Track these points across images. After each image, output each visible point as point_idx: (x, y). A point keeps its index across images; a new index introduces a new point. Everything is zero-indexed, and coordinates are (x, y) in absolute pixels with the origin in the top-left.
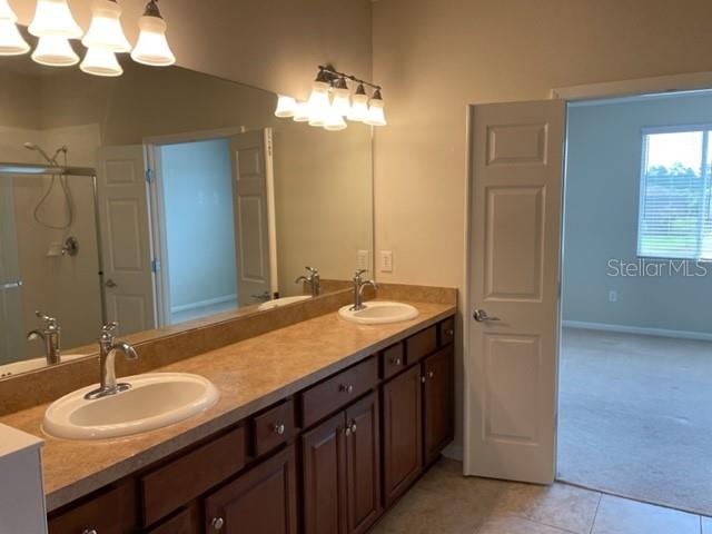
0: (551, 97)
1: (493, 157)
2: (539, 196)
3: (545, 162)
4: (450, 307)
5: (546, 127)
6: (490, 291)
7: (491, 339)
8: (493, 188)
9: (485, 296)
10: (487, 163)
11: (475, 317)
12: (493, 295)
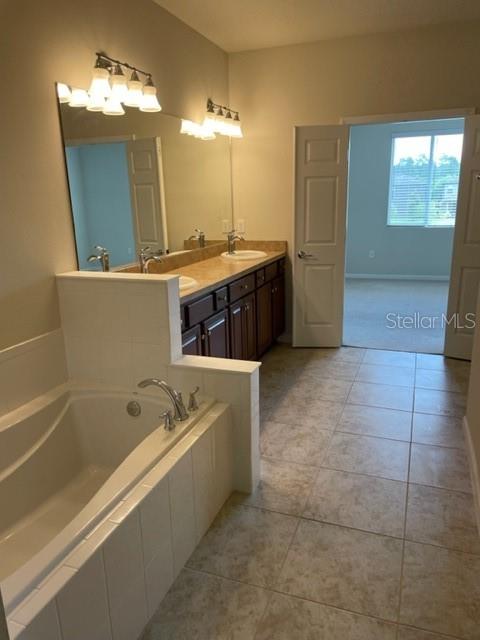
0: (341, 123)
1: (309, 158)
2: (335, 183)
3: (338, 161)
4: (283, 252)
5: (339, 141)
6: (307, 240)
7: (308, 268)
8: (310, 177)
9: (305, 243)
10: (306, 162)
11: (299, 256)
12: (309, 242)
